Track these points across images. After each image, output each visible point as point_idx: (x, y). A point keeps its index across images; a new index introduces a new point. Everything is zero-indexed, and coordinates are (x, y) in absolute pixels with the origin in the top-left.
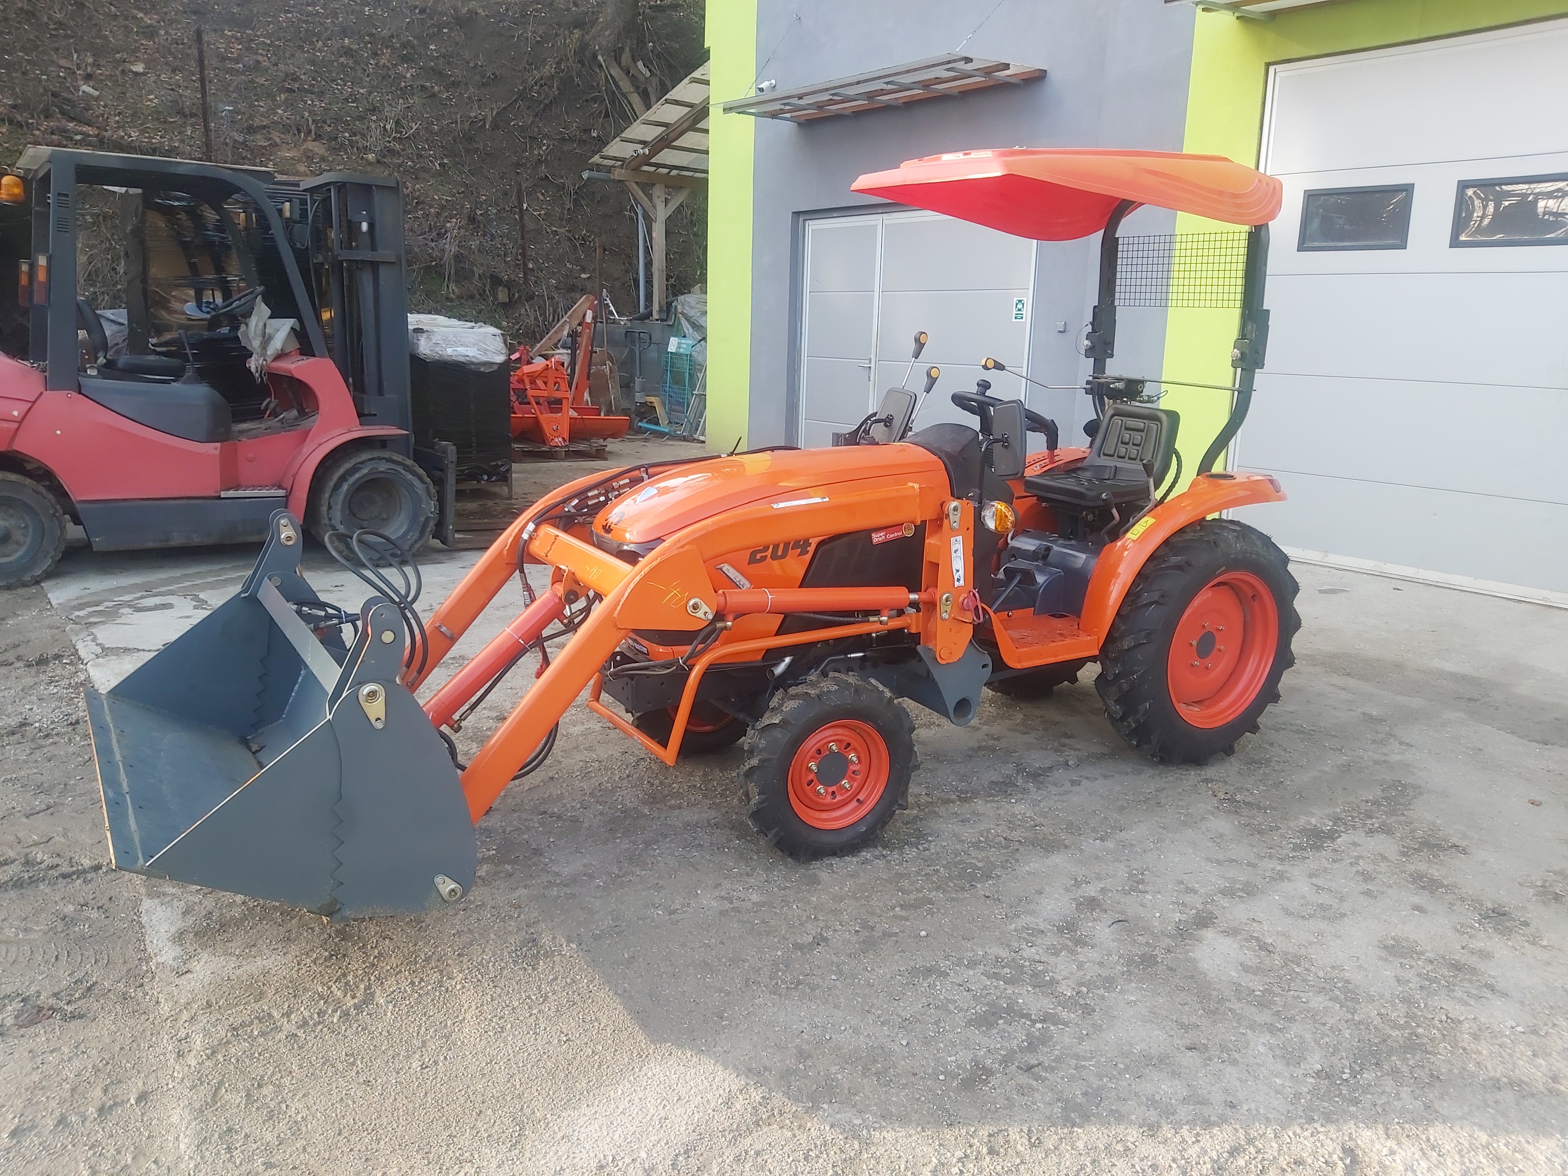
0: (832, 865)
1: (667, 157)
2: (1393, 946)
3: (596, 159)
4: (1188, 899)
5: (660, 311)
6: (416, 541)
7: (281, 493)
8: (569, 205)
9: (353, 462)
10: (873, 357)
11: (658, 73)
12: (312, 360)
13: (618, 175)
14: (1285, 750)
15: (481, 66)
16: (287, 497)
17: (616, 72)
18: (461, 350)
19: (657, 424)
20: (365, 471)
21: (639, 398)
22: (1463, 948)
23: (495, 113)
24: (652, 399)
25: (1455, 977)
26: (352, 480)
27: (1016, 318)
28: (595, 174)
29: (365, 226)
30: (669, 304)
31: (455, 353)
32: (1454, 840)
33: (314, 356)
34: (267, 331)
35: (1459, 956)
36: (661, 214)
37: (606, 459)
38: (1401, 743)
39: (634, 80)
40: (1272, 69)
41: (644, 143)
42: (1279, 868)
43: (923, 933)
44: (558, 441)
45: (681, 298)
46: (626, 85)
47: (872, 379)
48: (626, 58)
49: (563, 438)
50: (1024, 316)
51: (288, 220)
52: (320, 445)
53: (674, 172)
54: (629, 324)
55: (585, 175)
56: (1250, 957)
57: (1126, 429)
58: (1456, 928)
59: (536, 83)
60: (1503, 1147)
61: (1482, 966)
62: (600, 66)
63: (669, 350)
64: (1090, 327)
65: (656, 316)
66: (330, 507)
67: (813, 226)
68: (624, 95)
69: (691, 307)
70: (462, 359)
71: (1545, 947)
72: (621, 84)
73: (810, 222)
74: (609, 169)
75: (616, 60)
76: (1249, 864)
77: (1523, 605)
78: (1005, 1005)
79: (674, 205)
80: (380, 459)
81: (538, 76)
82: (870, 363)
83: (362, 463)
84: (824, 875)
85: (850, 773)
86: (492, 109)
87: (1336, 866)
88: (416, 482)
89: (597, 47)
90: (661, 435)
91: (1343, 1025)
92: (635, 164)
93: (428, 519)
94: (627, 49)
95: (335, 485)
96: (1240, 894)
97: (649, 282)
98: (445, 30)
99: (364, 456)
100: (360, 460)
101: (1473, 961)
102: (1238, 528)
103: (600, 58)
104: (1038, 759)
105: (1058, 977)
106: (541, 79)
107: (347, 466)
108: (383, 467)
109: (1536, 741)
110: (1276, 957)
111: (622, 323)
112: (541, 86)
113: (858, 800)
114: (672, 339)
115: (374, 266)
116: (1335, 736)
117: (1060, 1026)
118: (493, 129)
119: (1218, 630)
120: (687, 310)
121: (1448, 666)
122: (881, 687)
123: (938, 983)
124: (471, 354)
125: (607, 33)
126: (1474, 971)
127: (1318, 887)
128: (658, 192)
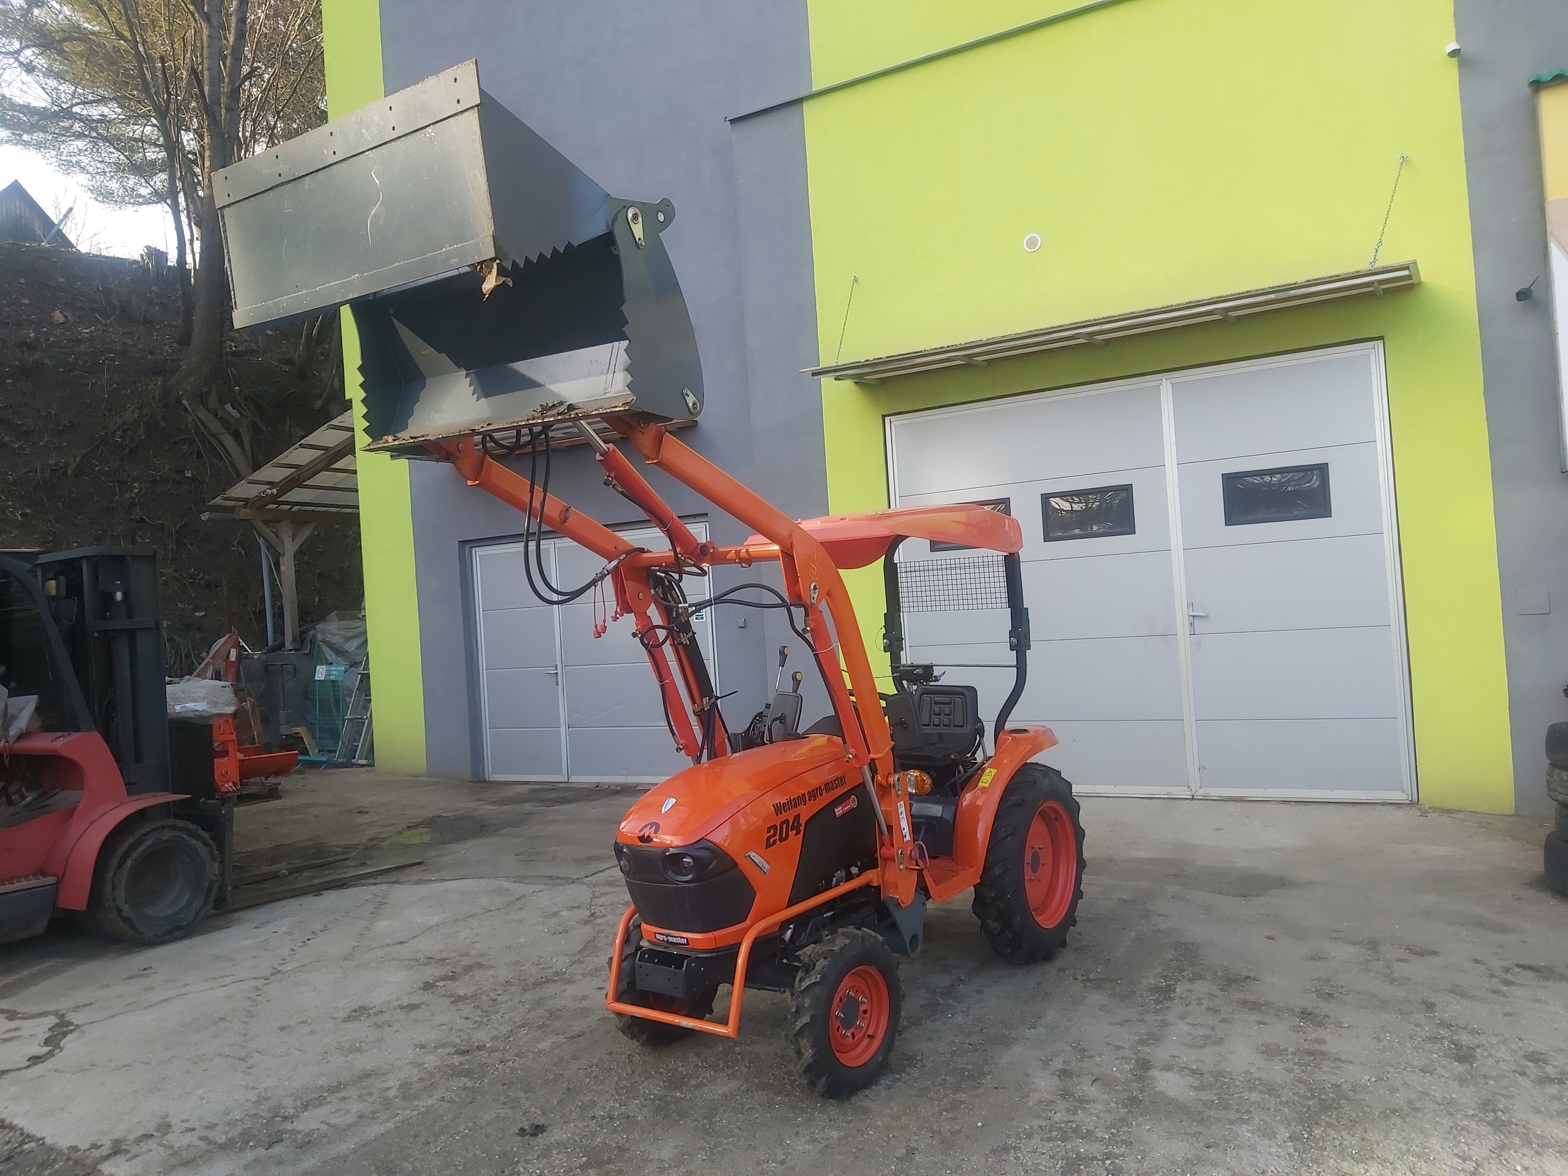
0: (867, 1096)
1: (296, 495)
2: (1266, 1050)
3: (218, 500)
4: (1122, 1053)
5: (294, 640)
6: (201, 908)
7: (51, 880)
8: (172, 545)
9: (136, 835)
10: (559, 663)
11: (249, 415)
12: (75, 735)
13: (244, 514)
14: (1092, 936)
15: (55, 415)
16: (57, 884)
17: (203, 414)
18: (191, 705)
19: (307, 754)
20: (149, 842)
21: (285, 730)
22: (1305, 1041)
23: (78, 459)
24: (298, 730)
25: (1315, 1059)
26: (135, 854)
27: (697, 619)
28: (215, 515)
29: (119, 596)
30: (303, 633)
31: (184, 710)
32: (1244, 973)
33: (80, 731)
34: (10, 710)
35: (1307, 1046)
36: (289, 547)
37: (280, 798)
38: (1159, 915)
39: (224, 421)
40: (887, 419)
41: (272, 484)
42: (1158, 1018)
43: (980, 1124)
44: (229, 786)
45: (320, 626)
46: (215, 426)
47: (560, 683)
48: (213, 402)
49: (233, 783)
50: (704, 617)
51: (53, 598)
52: (93, 822)
53: (296, 508)
54: (264, 657)
55: (205, 517)
56: (1190, 1080)
57: (936, 703)
58: (1291, 1029)
59: (118, 428)
60: (1416, 1149)
61: (1324, 1048)
62: (186, 410)
63: (316, 678)
64: (884, 629)
65: (288, 645)
66: (114, 887)
67: (479, 553)
68: (215, 436)
69: (334, 635)
70: (191, 715)
71: (1348, 1027)
72: (210, 426)
73: (477, 549)
74: (232, 509)
75: (202, 402)
76: (1138, 1020)
77: (1154, 801)
78: (1075, 1156)
79: (300, 540)
80: (164, 827)
81: (120, 422)
82: (556, 669)
83: (146, 834)
84: (867, 1103)
85: (861, 1013)
86: (75, 457)
87: (1190, 1008)
88: (200, 846)
89: (181, 393)
90: (315, 765)
91: (1279, 1107)
92: (259, 503)
93: (212, 883)
94: (214, 393)
95: (119, 862)
96: (1150, 1042)
97: (279, 614)
98: (9, 381)
99: (148, 827)
100: (143, 831)
101: (1316, 1047)
102: (1043, 768)
103: (184, 402)
104: (942, 981)
105: (1091, 1128)
106: (124, 424)
107: (131, 840)
108: (166, 835)
109: (1238, 896)
110: (1206, 1075)
111: (256, 657)
112: (124, 431)
113: (869, 1036)
114: (318, 667)
115: (131, 634)
116: (1114, 919)
117: (1121, 1158)
118: (75, 476)
119: (1040, 848)
120: (329, 638)
121: (1141, 854)
122: (873, 934)
123: (1019, 1155)
124: (200, 709)
125: (192, 379)
126: (1322, 1053)
127: (1193, 1025)
128: (285, 529)
